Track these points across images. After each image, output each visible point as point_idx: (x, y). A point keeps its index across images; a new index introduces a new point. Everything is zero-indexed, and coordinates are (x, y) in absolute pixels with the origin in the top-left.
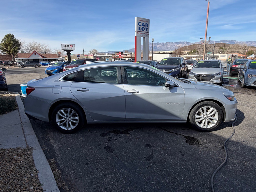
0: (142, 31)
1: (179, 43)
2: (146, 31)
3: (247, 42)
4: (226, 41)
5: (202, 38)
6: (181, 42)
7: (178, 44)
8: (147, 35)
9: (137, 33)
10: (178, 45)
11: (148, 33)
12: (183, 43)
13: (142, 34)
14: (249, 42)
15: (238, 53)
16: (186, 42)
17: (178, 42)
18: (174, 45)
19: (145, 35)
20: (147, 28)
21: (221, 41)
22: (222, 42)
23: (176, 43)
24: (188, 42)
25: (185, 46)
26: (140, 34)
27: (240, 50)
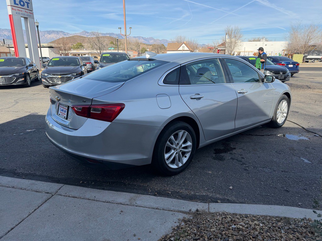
0: (19, 6)
1: (52, 33)
2: (28, 7)
3: (135, 37)
4: (113, 34)
5: (121, 28)
6: (53, 32)
7: (49, 34)
8: (30, 14)
9: (13, 9)
10: (50, 36)
11: (31, 12)
12: (58, 32)
13: (21, 12)
14: (137, 37)
15: (132, 50)
16: (62, 32)
17: (49, 31)
18: (44, 35)
19: (26, 14)
20: (29, 3)
21: (107, 34)
22: (108, 36)
23: (45, 31)
24: (64, 32)
25: (61, 37)
26: (19, 12)
27: (134, 47)
